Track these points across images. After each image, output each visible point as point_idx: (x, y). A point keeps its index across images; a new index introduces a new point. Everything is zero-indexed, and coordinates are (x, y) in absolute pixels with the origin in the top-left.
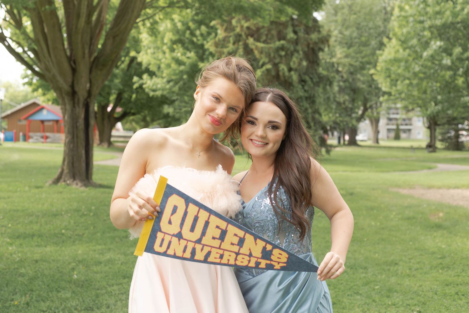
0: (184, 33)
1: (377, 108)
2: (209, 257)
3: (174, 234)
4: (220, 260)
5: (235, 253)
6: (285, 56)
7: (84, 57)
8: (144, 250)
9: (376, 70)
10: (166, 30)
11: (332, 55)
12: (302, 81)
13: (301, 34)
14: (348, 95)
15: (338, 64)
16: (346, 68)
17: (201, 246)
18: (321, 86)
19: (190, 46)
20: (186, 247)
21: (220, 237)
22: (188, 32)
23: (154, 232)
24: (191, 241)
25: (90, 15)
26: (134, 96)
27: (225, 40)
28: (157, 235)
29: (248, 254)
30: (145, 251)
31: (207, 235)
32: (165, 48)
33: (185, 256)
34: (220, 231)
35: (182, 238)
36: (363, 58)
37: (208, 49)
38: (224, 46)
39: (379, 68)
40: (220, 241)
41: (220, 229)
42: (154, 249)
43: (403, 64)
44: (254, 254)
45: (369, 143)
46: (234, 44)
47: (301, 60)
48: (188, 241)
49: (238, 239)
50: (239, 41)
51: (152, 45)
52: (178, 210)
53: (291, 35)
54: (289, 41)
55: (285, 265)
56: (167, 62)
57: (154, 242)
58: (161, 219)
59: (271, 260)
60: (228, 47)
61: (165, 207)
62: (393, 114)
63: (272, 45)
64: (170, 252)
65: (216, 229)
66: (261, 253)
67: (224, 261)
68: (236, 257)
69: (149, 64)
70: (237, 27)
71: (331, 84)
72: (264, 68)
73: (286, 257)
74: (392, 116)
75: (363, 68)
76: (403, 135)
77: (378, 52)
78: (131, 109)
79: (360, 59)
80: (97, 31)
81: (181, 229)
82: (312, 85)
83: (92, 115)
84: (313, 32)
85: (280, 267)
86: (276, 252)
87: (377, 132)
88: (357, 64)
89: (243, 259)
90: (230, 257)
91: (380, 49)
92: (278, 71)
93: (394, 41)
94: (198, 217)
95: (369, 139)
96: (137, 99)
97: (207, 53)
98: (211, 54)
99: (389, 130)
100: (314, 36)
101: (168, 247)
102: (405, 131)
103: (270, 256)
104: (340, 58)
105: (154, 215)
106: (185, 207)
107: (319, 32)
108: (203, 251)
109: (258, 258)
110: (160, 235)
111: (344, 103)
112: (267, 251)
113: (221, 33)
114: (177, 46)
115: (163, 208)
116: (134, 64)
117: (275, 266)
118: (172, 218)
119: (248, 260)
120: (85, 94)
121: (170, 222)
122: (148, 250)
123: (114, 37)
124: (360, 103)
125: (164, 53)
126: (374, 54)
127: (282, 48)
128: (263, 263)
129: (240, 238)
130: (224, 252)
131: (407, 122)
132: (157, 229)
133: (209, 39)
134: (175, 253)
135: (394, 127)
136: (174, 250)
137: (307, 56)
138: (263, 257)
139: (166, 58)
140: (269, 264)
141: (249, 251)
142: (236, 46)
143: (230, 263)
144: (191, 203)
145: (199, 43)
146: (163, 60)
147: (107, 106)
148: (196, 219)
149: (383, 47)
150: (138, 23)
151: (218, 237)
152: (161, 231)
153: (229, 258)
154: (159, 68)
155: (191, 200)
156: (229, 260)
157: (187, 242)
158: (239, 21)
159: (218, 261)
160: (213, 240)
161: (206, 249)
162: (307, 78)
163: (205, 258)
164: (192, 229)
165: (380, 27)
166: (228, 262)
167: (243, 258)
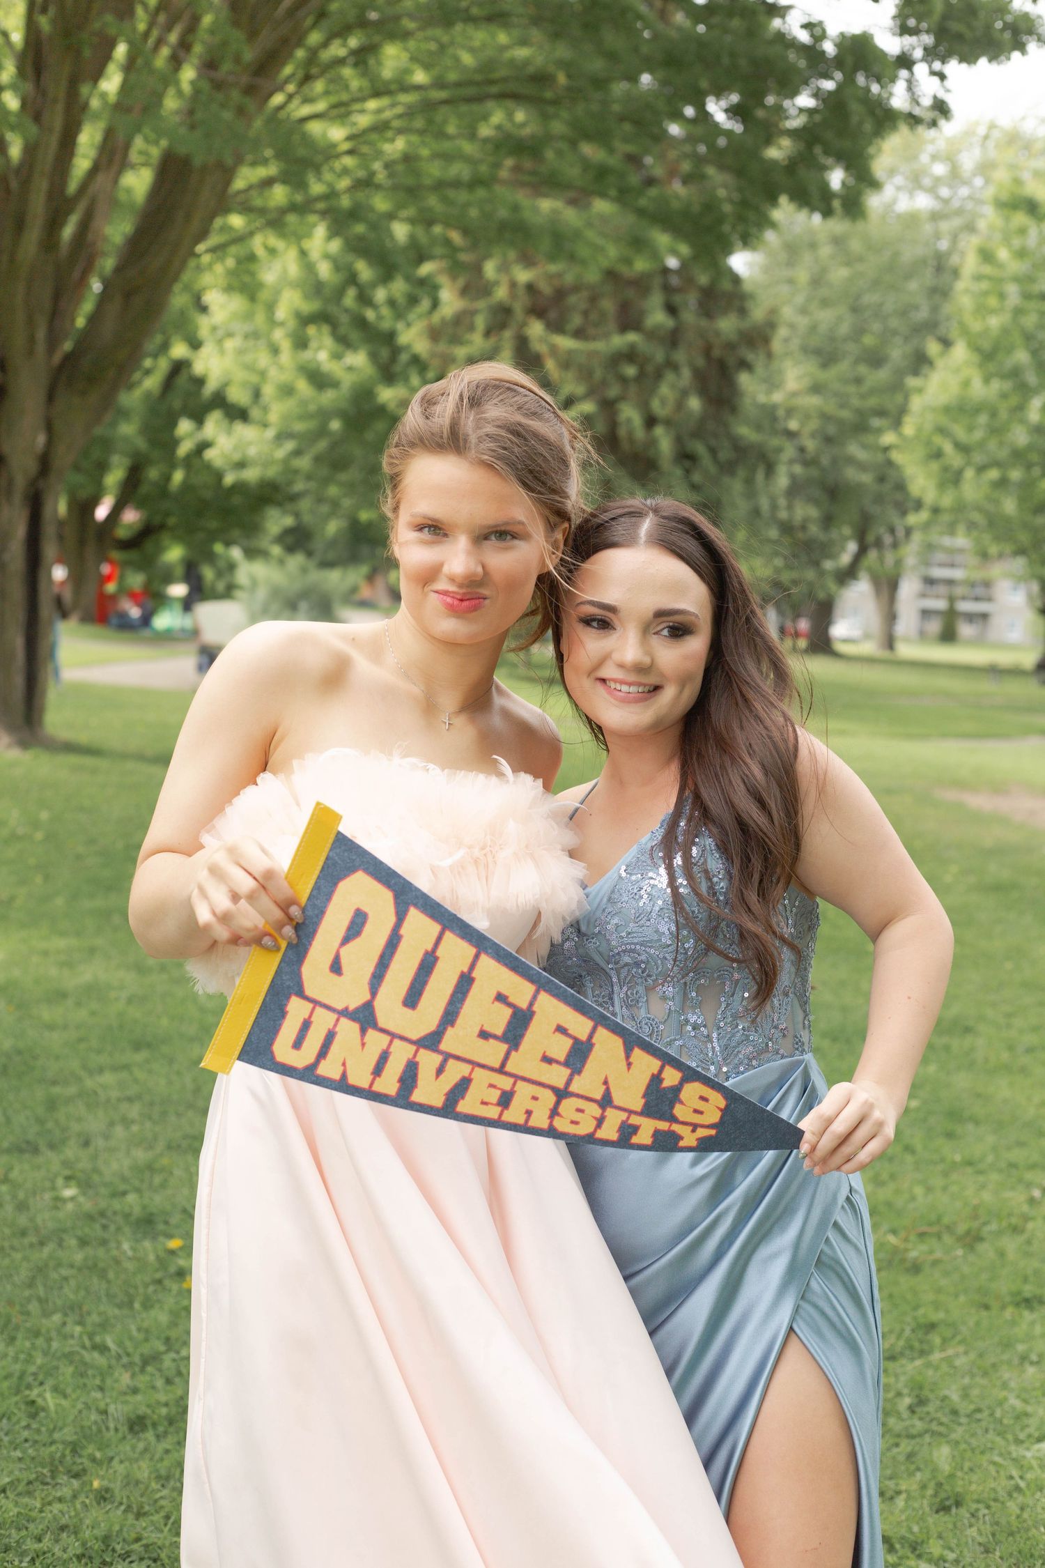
0: (340, 293)
1: (895, 545)
2: (463, 1098)
3: (347, 1008)
4: (499, 1109)
5: (554, 1089)
6: (638, 379)
7: (31, 352)
8: (237, 1053)
9: (900, 435)
10: (284, 280)
11: (773, 383)
12: (686, 458)
13: (689, 316)
14: (816, 502)
15: (790, 412)
16: (814, 424)
17: (438, 1059)
18: (742, 473)
19: (354, 335)
20: (384, 1058)
21: (505, 1033)
22: (351, 293)
23: (278, 994)
24: (403, 1038)
25: (54, 223)
26: (178, 476)
27: (461, 322)
28: (286, 1005)
29: (598, 1096)
30: (239, 1059)
31: (460, 1021)
32: (278, 335)
33: (378, 1087)
34: (508, 1012)
35: (375, 1026)
36: (863, 397)
37: (408, 347)
38: (456, 340)
39: (909, 429)
40: (504, 1047)
41: (510, 1005)
42: (272, 1053)
43: (983, 419)
44: (618, 1099)
45: (869, 648)
46: (488, 333)
47: (684, 394)
48: (393, 1036)
49: (568, 1043)
50: (503, 326)
51: (240, 328)
52: (367, 929)
53: (657, 317)
54: (651, 335)
55: (713, 1132)
56: (285, 377)
57: (275, 1031)
58: (306, 951)
59: (674, 1119)
60: (469, 342)
61: (322, 913)
62: (942, 565)
63: (599, 346)
64: (329, 1069)
65: (496, 1003)
66: (644, 1096)
67: (514, 1114)
68: (558, 1104)
69: (226, 384)
70: (497, 283)
71: (770, 469)
73: (718, 1108)
74: (938, 573)
75: (860, 427)
76: (966, 630)
77: (912, 382)
78: (167, 514)
79: (856, 402)
80: (76, 275)
81: (374, 993)
82: (712, 469)
83: (49, 532)
84: (726, 313)
85: (698, 1139)
86: (692, 1091)
87: (891, 617)
88: (845, 414)
89: (581, 1114)
90: (534, 1102)
91: (916, 372)
92: (613, 425)
93: (960, 352)
94: (437, 959)
95: (867, 636)
96: (186, 486)
97: (404, 357)
98: (416, 360)
99: (926, 614)
100: (727, 325)
101: (323, 1053)
102: (971, 617)
103: (673, 1108)
104: (794, 394)
105: (282, 936)
106: (392, 919)
107: (743, 312)
108: (442, 1077)
109: (631, 1112)
110: (296, 1009)
111: (804, 528)
112: (664, 1088)
113: (450, 300)
114: (319, 330)
115: (317, 916)
116: (181, 380)
117: (682, 1138)
118: (343, 951)
119: (595, 1118)
120: (32, 466)
121: (336, 967)
122: (252, 1054)
123: (128, 295)
124: (847, 531)
125: (275, 350)
126: (897, 386)
127: (630, 355)
128: (647, 1128)
129: (576, 1040)
130: (514, 1084)
131: (980, 591)
132: (289, 987)
133: (412, 316)
134: (344, 1075)
135: (941, 605)
136: (344, 1064)
137: (702, 383)
138: (647, 1111)
139: (281, 368)
140: (664, 1131)
141: (604, 1087)
142: (493, 340)
143: (532, 1123)
144: (416, 906)
145: (383, 325)
146: (273, 373)
147: (94, 502)
148: (428, 964)
149: (925, 369)
150: (199, 256)
151: (499, 1032)
152: (301, 994)
153: (531, 1105)
154: (257, 394)
155: (417, 897)
156: (529, 1113)
157: (391, 1042)
158: (504, 268)
159: (493, 1112)
160: (481, 1042)
161: (456, 1071)
162: (700, 448)
163: (447, 1100)
164: (412, 998)
165: (917, 308)
166: (527, 1120)
167: (580, 1111)
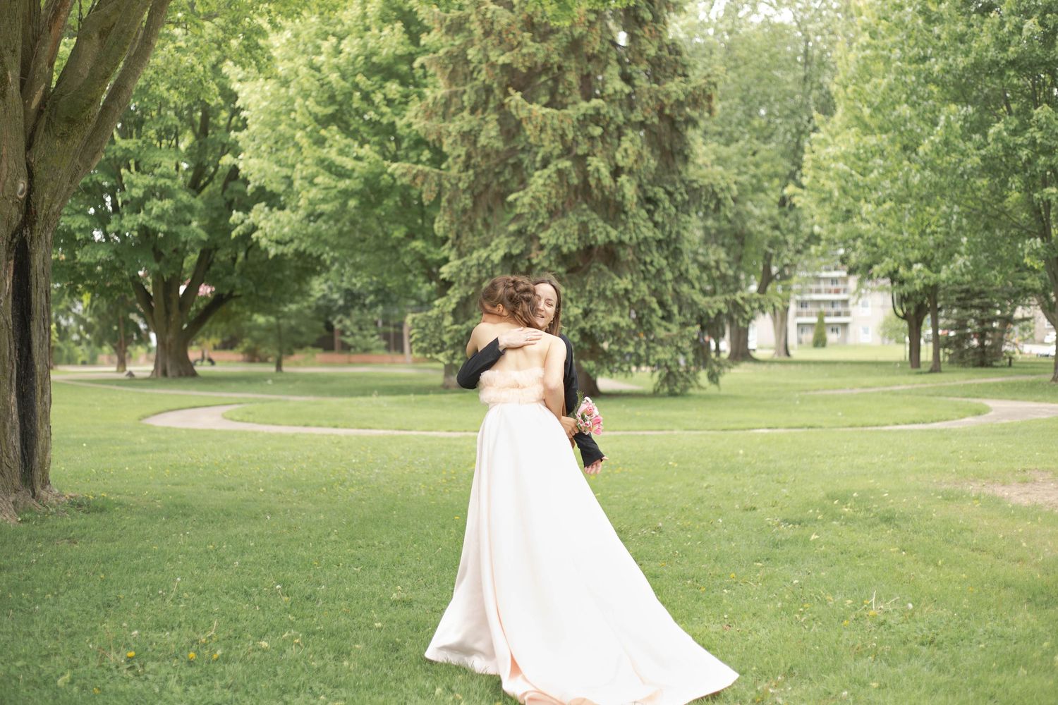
0: (348, 97)
6: (602, 137)
12: (648, 201)
13: (642, 82)
14: (727, 248)
22: (357, 95)
26: (240, 258)
27: (451, 102)
32: (300, 136)
36: (758, 165)
50: (485, 103)
53: (616, 84)
54: (611, 100)
62: (811, 291)
63: (570, 112)
72: (552, 168)
75: (757, 188)
76: (832, 337)
82: (672, 210)
84: (672, 78)
87: (785, 331)
92: (585, 175)
99: (801, 327)
100: (675, 87)
102: (835, 328)
107: (686, 76)
114: (330, 131)
125: (299, 148)
127: (596, 118)
131: (839, 308)
133: (405, 111)
135: (814, 320)
145: (385, 121)
146: (299, 168)
154: (289, 184)
